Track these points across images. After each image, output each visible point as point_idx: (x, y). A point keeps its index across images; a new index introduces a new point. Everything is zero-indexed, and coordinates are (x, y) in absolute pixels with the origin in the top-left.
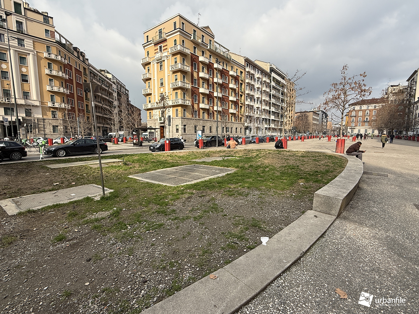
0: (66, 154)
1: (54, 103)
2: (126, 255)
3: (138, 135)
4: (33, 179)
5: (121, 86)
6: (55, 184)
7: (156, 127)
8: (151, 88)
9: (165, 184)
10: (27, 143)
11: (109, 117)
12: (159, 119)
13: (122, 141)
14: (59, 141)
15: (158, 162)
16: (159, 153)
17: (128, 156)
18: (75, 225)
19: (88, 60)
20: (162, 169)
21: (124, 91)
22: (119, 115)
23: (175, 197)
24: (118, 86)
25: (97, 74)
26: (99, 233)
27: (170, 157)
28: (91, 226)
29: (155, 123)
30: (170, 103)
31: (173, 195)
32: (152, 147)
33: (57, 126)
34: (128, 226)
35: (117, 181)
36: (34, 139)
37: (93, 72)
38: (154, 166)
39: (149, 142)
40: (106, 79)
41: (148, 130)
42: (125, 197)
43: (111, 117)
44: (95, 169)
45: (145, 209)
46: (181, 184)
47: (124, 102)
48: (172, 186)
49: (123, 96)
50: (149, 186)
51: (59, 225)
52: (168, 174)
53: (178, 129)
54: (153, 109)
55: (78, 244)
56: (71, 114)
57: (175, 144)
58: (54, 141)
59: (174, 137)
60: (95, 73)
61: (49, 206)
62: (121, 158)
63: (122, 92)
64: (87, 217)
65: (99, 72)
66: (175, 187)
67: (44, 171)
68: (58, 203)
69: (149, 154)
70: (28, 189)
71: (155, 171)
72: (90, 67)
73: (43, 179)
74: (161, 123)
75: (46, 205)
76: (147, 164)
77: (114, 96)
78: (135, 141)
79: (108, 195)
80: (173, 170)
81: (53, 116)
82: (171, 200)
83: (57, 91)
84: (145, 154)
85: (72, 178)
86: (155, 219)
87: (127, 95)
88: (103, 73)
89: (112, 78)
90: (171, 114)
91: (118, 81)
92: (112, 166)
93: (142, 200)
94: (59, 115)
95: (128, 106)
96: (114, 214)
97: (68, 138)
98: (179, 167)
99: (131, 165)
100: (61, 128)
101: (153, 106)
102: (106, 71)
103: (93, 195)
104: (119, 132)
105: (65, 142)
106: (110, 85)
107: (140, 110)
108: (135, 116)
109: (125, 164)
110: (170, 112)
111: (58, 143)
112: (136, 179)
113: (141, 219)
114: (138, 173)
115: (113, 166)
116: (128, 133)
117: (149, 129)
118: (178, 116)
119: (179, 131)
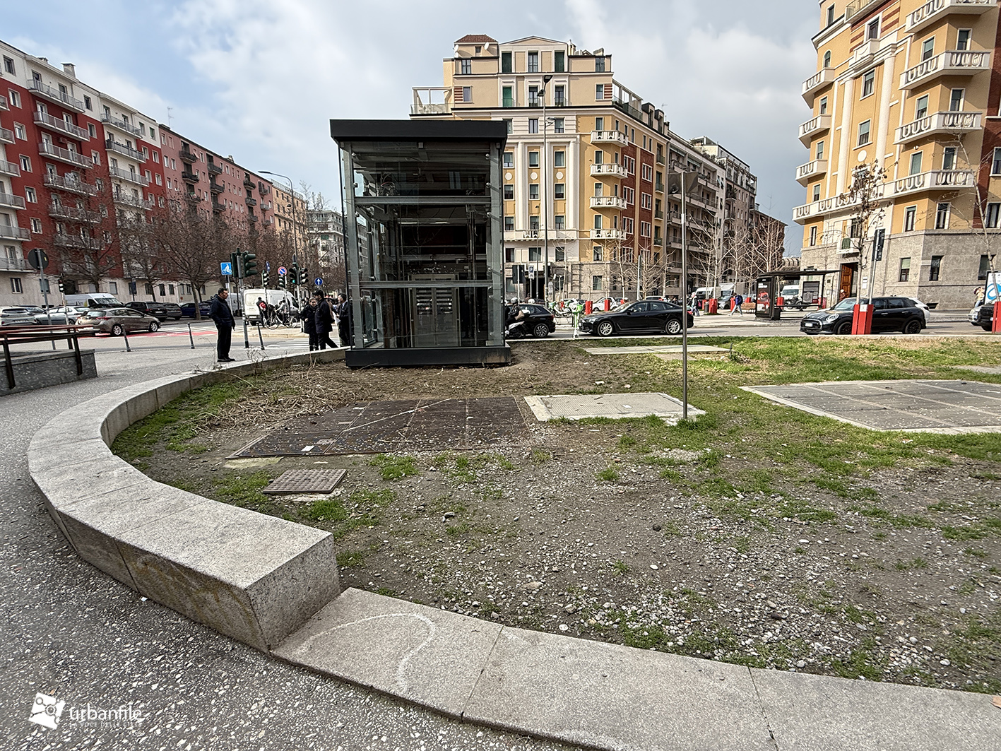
0: (613, 331)
1: (598, 232)
2: (732, 548)
3: (772, 291)
4: (566, 369)
5: (738, 169)
6: (598, 383)
7: (828, 266)
8: (826, 159)
9: (845, 421)
10: (555, 308)
11: (702, 251)
12: (839, 245)
13: (727, 307)
14: (602, 306)
15: (827, 360)
16: (830, 339)
17: (742, 342)
18: (631, 461)
19: (667, 124)
20: (838, 380)
21: (744, 182)
22: (726, 243)
23: (879, 460)
24: (730, 171)
25: (683, 153)
26: (675, 487)
27: (870, 350)
28: (660, 470)
29: (826, 258)
30: (889, 192)
31: (871, 452)
32: (810, 322)
33: (601, 277)
34: (737, 492)
35: (714, 395)
36: (565, 302)
37: (677, 150)
38: (812, 371)
39: (801, 310)
40: (705, 161)
41: (802, 277)
42: (731, 432)
43: (707, 251)
44: (668, 363)
45: (783, 468)
46: (903, 430)
47: (740, 210)
48: (869, 428)
49: (739, 196)
50: (796, 418)
51: (607, 454)
52: (860, 397)
53: (907, 271)
54: (823, 216)
55: (637, 495)
56: (626, 251)
57: (890, 315)
58: (594, 306)
59: (886, 296)
60: (680, 151)
61: (589, 418)
62: (725, 345)
63: (739, 183)
64: (651, 452)
65: (690, 148)
66: (881, 434)
67: (581, 357)
68: (603, 416)
69: (801, 339)
70: (560, 385)
71: (816, 383)
72: (672, 141)
73: (580, 371)
74: (849, 255)
75: (586, 417)
76: (792, 365)
77: (717, 198)
78: (760, 307)
79: (695, 420)
80: (878, 389)
81: (596, 256)
82: (864, 464)
83: (606, 206)
84: (790, 340)
85: (626, 375)
86: (809, 497)
87: (752, 190)
88: (697, 147)
89: (717, 155)
90: (886, 224)
91: (731, 158)
92: (704, 361)
93: (775, 446)
94: (606, 253)
95: (752, 218)
96: (706, 459)
97: (616, 300)
98: (901, 381)
99: (749, 362)
100: (606, 280)
101: (825, 209)
102: (705, 139)
103: (663, 415)
104: (721, 286)
105: (611, 308)
106: (711, 174)
107: (782, 225)
108: (769, 242)
109: (735, 359)
110: (885, 220)
111: (599, 311)
112: (759, 396)
113: (769, 487)
114: (765, 382)
115: (706, 360)
116: (743, 286)
117: (805, 273)
118: (912, 230)
119: (910, 276)
